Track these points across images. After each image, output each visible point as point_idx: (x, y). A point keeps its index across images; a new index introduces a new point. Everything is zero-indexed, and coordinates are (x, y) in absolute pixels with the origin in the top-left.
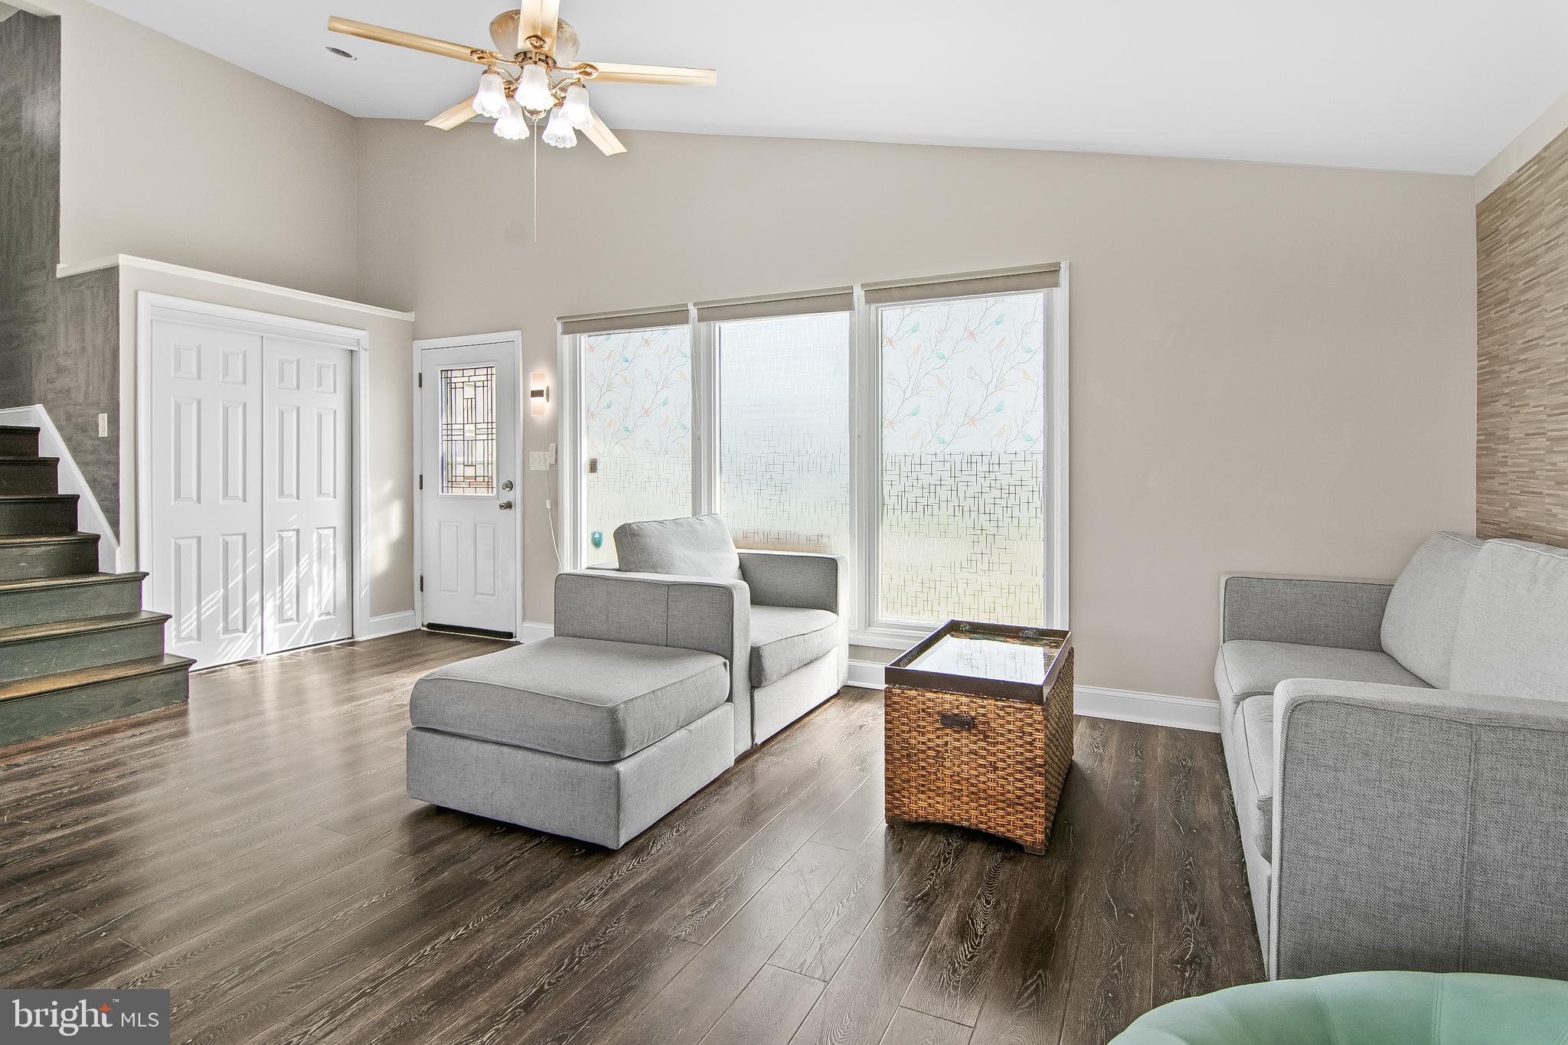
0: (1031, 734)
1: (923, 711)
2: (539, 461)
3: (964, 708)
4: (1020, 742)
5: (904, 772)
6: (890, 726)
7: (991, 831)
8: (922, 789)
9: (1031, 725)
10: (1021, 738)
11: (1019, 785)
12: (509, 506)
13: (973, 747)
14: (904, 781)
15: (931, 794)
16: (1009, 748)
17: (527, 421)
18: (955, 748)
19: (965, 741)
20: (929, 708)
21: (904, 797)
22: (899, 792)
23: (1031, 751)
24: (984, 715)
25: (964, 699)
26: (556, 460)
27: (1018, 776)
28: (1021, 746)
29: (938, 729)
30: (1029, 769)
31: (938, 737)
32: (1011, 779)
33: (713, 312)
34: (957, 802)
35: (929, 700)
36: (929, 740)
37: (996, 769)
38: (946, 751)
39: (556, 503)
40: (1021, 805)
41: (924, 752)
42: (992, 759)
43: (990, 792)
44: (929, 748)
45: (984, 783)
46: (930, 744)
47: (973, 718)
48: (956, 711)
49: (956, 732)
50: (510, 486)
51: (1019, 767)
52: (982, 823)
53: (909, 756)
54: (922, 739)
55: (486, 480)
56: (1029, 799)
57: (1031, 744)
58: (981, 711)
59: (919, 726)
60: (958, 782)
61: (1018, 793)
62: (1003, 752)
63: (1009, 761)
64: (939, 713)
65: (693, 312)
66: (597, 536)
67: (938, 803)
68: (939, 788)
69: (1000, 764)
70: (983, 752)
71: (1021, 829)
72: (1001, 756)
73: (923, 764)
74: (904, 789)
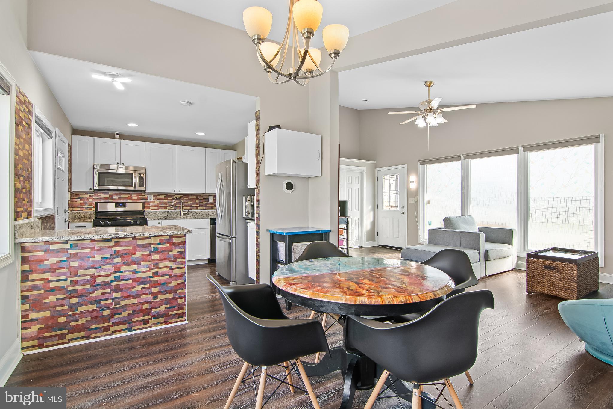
0: (573, 272)
1: (539, 264)
2: (413, 201)
3: (551, 264)
4: (569, 273)
5: (532, 280)
6: (528, 268)
7: (560, 296)
8: (538, 284)
9: (572, 269)
10: (569, 272)
11: (569, 285)
12: (403, 213)
13: (554, 274)
14: (532, 282)
15: (541, 286)
16: (566, 275)
17: (409, 190)
18: (548, 274)
19: (552, 273)
20: (540, 264)
21: (533, 286)
22: (531, 285)
23: (573, 276)
24: (558, 266)
25: (551, 262)
26: (418, 200)
27: (568, 282)
28: (569, 275)
29: (543, 269)
30: (572, 281)
31: (543, 271)
32: (566, 283)
33: (469, 156)
34: (549, 288)
35: (541, 262)
36: (540, 272)
37: (561, 280)
38: (546, 275)
39: (417, 212)
40: (569, 290)
41: (538, 275)
42: (560, 278)
43: (560, 286)
44: (540, 274)
45: (558, 284)
46: (541, 273)
47: (555, 267)
48: (549, 265)
49: (548, 270)
50: (404, 207)
51: (569, 280)
52: (557, 294)
53: (534, 276)
54: (538, 272)
55: (396, 206)
56: (572, 288)
57: (573, 274)
58: (557, 265)
59: (537, 268)
60: (549, 283)
61: (569, 287)
62: (564, 276)
63: (565, 278)
64: (543, 265)
65: (462, 157)
66: (430, 222)
67: (543, 288)
68: (543, 284)
69: (562, 279)
70: (558, 276)
71: (569, 296)
72: (563, 277)
73: (538, 278)
74: (532, 284)
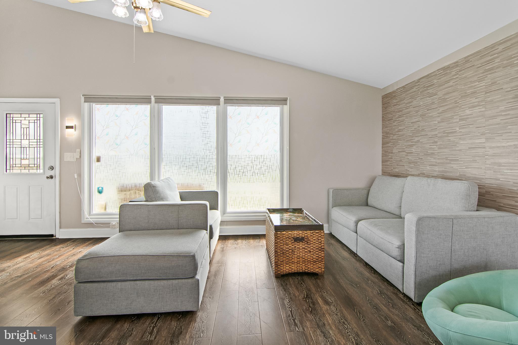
0: (320, 240)
1: (288, 238)
2: (69, 157)
3: (300, 235)
4: (317, 242)
5: (281, 259)
6: (276, 244)
7: (309, 271)
8: (287, 263)
9: (320, 237)
10: (318, 241)
11: (317, 255)
12: (51, 177)
13: (303, 246)
14: (281, 262)
15: (290, 264)
16: (314, 245)
17: (63, 139)
18: (298, 248)
19: (301, 245)
20: (290, 236)
21: (281, 267)
22: (280, 266)
23: (320, 245)
24: (307, 236)
25: (300, 232)
26: (80, 157)
27: (317, 253)
28: (318, 244)
29: (292, 243)
30: (320, 250)
31: (292, 245)
32: (315, 254)
34: (299, 265)
35: (290, 234)
36: (290, 247)
37: (310, 252)
38: (295, 249)
39: (80, 175)
40: (318, 261)
41: (288, 251)
42: (309, 249)
43: (309, 260)
44: (290, 249)
45: (307, 257)
46: (290, 248)
47: (304, 237)
48: (298, 236)
49: (298, 243)
50: (52, 168)
51: (317, 250)
52: (306, 270)
53: (283, 253)
54: (287, 247)
55: (36, 165)
56: (320, 259)
57: (320, 242)
58: (306, 235)
59: (286, 243)
60: (299, 259)
61: (317, 258)
62: (312, 246)
63: (314, 249)
64: (292, 238)
65: (153, 99)
66: (100, 189)
67: (292, 266)
68: (293, 262)
69: (312, 250)
70: (306, 248)
71: (318, 269)
72: (312, 248)
73: (288, 255)
74: (281, 264)
